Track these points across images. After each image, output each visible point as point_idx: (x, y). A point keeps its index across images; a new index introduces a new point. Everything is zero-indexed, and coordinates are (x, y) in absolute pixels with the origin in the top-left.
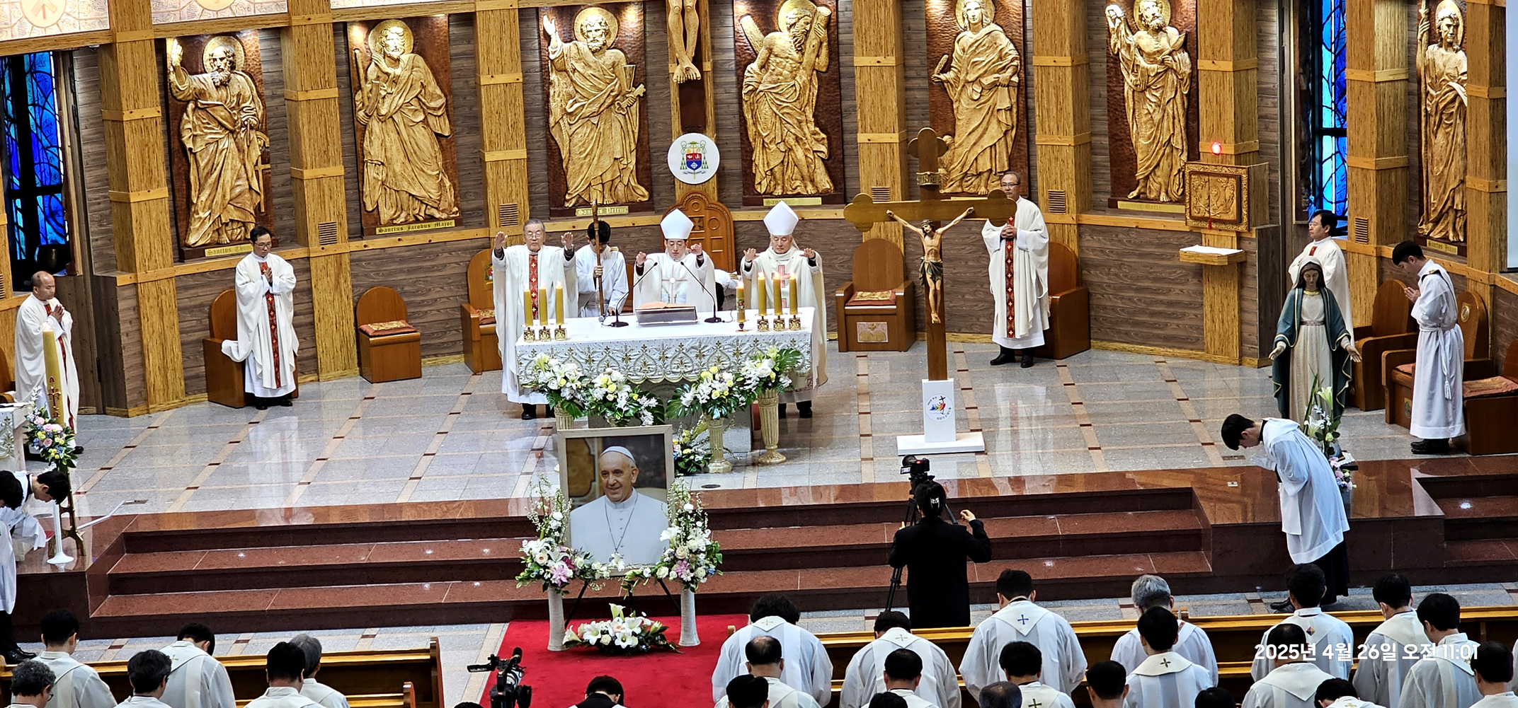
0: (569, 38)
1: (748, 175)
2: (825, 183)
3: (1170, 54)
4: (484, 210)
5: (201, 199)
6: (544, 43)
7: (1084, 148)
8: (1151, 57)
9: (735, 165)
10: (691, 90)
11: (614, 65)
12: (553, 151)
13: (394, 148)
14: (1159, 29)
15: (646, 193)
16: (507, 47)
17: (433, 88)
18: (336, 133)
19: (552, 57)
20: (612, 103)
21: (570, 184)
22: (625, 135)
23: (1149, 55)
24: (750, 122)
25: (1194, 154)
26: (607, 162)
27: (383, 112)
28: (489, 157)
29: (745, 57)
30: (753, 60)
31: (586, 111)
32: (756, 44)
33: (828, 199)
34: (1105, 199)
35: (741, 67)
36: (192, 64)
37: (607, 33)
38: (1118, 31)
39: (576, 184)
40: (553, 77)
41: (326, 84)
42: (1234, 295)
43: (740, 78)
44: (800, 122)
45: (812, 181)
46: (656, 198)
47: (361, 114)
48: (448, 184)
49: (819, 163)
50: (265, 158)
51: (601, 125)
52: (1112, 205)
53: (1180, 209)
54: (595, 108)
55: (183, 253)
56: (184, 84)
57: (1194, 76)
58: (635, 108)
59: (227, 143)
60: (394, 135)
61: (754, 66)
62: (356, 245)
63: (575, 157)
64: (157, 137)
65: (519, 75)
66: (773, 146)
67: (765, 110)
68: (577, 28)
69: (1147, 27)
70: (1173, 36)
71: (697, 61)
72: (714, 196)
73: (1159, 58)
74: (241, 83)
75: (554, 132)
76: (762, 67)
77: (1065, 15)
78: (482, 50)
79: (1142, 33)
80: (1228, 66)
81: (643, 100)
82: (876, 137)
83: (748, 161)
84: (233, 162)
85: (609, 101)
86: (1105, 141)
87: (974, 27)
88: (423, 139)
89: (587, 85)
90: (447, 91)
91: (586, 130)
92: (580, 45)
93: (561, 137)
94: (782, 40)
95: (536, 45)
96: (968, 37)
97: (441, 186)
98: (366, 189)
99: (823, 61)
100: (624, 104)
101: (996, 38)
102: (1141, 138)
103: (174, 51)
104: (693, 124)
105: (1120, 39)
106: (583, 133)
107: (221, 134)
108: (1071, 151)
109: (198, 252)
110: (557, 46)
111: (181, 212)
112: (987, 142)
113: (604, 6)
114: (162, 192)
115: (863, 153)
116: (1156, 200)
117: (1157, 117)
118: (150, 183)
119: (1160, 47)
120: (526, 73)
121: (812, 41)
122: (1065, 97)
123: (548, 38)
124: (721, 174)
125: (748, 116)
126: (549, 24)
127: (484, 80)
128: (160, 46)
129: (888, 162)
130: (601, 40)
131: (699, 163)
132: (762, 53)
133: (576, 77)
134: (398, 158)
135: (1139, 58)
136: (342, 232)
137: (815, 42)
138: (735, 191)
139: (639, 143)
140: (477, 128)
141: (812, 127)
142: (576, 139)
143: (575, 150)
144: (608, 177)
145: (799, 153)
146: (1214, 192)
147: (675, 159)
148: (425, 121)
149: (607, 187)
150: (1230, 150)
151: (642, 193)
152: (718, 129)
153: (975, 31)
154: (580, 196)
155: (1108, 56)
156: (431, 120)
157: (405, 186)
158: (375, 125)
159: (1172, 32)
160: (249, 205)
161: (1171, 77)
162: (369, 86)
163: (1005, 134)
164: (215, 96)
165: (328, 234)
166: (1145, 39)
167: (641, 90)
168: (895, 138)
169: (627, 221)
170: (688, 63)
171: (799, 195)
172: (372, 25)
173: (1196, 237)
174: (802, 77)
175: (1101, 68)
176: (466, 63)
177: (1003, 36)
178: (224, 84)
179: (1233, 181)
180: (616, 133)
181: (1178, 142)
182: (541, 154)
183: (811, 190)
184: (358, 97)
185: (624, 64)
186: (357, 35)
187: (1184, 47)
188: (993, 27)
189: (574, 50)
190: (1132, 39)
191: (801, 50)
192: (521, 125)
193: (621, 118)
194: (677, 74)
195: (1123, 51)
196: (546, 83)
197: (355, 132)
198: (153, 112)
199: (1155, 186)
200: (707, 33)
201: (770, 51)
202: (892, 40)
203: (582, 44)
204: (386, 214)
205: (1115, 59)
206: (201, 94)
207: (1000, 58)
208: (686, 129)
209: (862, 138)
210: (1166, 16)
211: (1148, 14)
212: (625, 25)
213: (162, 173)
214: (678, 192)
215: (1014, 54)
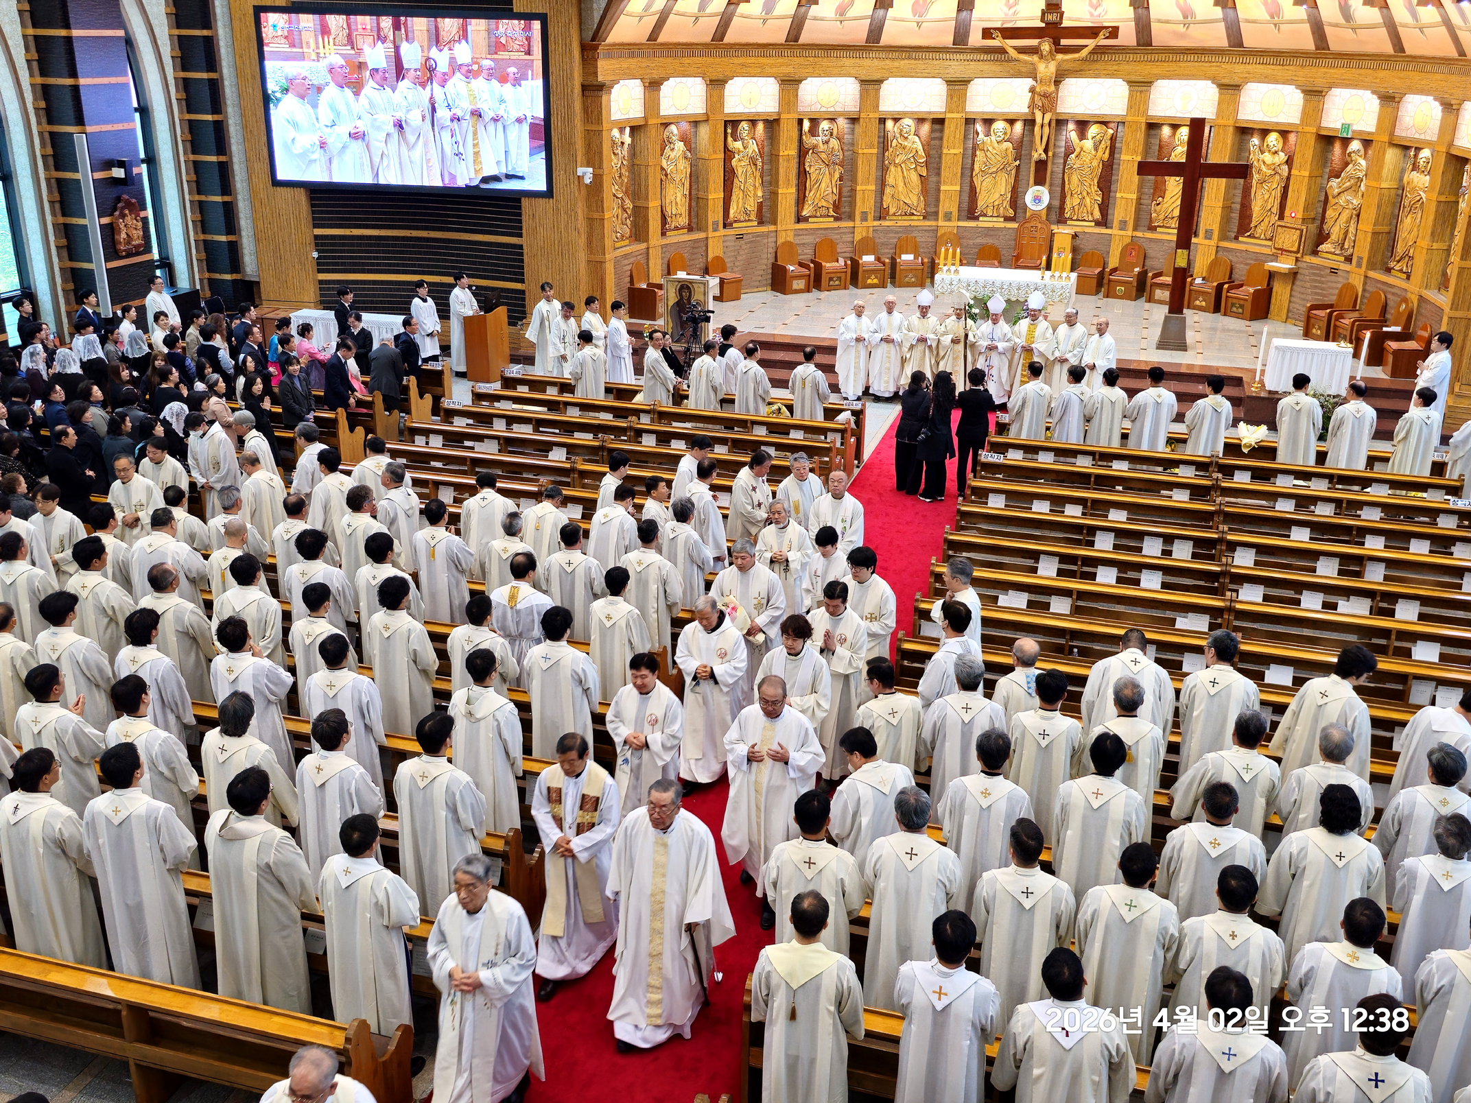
0: (988, 134)
1: (1062, 208)
2: (1097, 215)
3: (1279, 166)
4: (936, 214)
5: (810, 195)
6: (976, 136)
7: (1227, 209)
8: (1268, 166)
9: (1057, 203)
10: (1041, 165)
11: (1006, 150)
12: (973, 188)
13: (900, 180)
14: (1276, 152)
15: (1013, 212)
16: (957, 137)
17: (921, 152)
18: (874, 170)
19: (978, 143)
20: (1003, 168)
21: (978, 204)
22: (1007, 184)
24: (1067, 183)
25: (1281, 217)
26: (997, 196)
27: (897, 162)
28: (942, 188)
29: (1069, 151)
30: (1073, 153)
31: (991, 171)
32: (1075, 145)
33: (1098, 224)
34: (1233, 235)
35: (1067, 156)
36: (813, 132)
37: (1005, 134)
38: (1254, 152)
39: (981, 205)
40: (978, 153)
41: (871, 147)
42: (1289, 288)
43: (1066, 161)
44: (1090, 185)
45: (1092, 214)
46: (1018, 215)
47: (887, 162)
48: (922, 199)
49: (1096, 205)
50: (841, 179)
51: (997, 178)
52: (1236, 238)
53: (1269, 243)
54: (995, 170)
55: (799, 219)
56: (809, 141)
57: (1288, 178)
58: (1013, 172)
59: (825, 170)
60: (900, 174)
61: (1073, 156)
62: (876, 223)
63: (982, 192)
64: (794, 165)
65: (962, 151)
66: (1075, 195)
67: (1075, 179)
68: (992, 130)
69: (1269, 151)
70: (1282, 157)
71: (1046, 151)
72: (1044, 217)
73: (1273, 167)
74: (834, 143)
75: (974, 179)
76: (1077, 157)
77: (1229, 142)
78: (945, 138)
79: (1266, 154)
80: (1307, 174)
81: (1018, 167)
82: (1125, 195)
83: (1063, 203)
84: (826, 179)
86: (1238, 206)
87: (1183, 145)
88: (914, 177)
89: (993, 158)
90: (928, 155)
91: (989, 179)
93: (977, 182)
94: (1088, 144)
95: (972, 137)
96: (1179, 149)
97: (919, 199)
98: (885, 198)
99: (1106, 156)
100: (1009, 169)
102: (1256, 208)
103: (806, 125)
104: (1040, 181)
105: (1255, 156)
106: (988, 181)
107: (823, 166)
108: (1220, 210)
109: (806, 219)
111: (801, 200)
112: (1179, 202)
113: (1007, 121)
114: (793, 190)
115: (1118, 202)
116: (1258, 238)
117: (1266, 197)
118: (788, 185)
119: (1274, 161)
120: (965, 149)
121: (1103, 145)
123: (978, 134)
124: (1049, 207)
125: (1066, 179)
126: (979, 127)
127: (945, 151)
128: (800, 122)
129: (1129, 208)
130: (1002, 137)
131: (1040, 201)
132: (1078, 150)
133: (988, 154)
134: (901, 184)
135: (1263, 166)
136: (870, 217)
138: (1054, 217)
139: (1013, 188)
140: (939, 174)
141: (1096, 188)
142: (984, 183)
143: (983, 189)
144: (996, 203)
145: (1088, 200)
146: (1288, 236)
147: (1028, 199)
148: (915, 169)
149: (995, 208)
150: (1300, 216)
151: (1011, 213)
152: (1051, 185)
154: (982, 211)
156: (918, 168)
157: (902, 198)
158: (892, 168)
159: (1282, 155)
160: (832, 198)
161: (1277, 177)
162: (892, 149)
164: (822, 147)
165: (864, 219)
166: (1267, 157)
167: (1017, 163)
168: (1134, 196)
169: (1002, 225)
170: (1041, 151)
171: (1084, 221)
172: (896, 120)
173: (1275, 258)
174: (1095, 163)
176: (937, 142)
178: (827, 142)
179: (1298, 231)
180: (1003, 183)
181: (1275, 210)
182: (967, 189)
183: (1090, 218)
184: (886, 154)
185: (1011, 149)
186: (889, 124)
187: (1287, 162)
189: (989, 141)
190: (1261, 157)
191: (1096, 149)
192: (959, 175)
193: (1006, 175)
194: (1035, 156)
195: (1255, 162)
196: (974, 155)
197: (883, 169)
198: (793, 152)
199: (1259, 230)
200: (1052, 137)
201: (1082, 149)
202: (1141, 148)
203: (993, 138)
204: (892, 211)
206: (815, 147)
208: (1036, 184)
209: (1118, 195)
210: (1280, 146)
211: (1271, 144)
212: (1014, 130)
213: (794, 181)
214: (1028, 214)
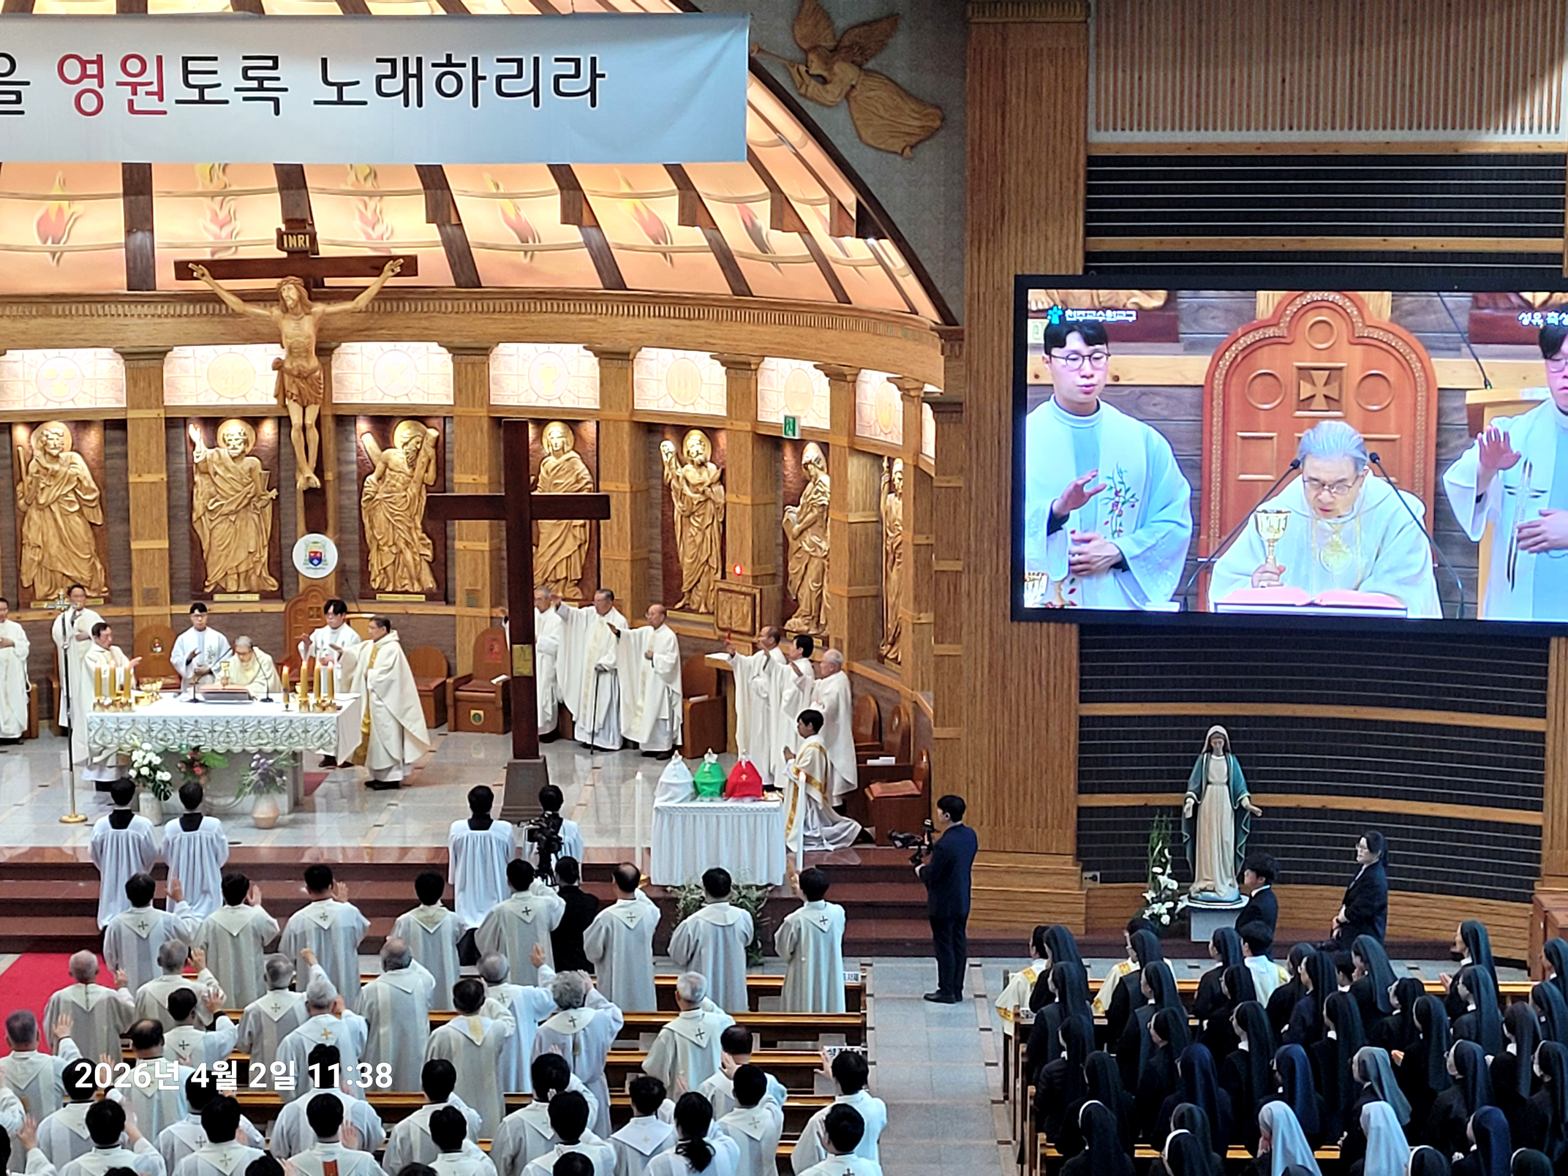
0: (212, 444)
2: (429, 583)
3: (709, 486)
4: (129, 591)
6: (190, 448)
7: (640, 563)
9: (353, 562)
11: (251, 470)
12: (195, 542)
13: (51, 533)
14: (702, 464)
15: (276, 583)
16: (154, 451)
17: (89, 482)
19: (196, 460)
20: (248, 504)
21: (209, 571)
22: (259, 532)
23: (694, 486)
24: (367, 525)
26: (242, 555)
27: (42, 501)
28: (134, 546)
30: (371, 473)
31: (225, 510)
32: (374, 459)
37: (246, 442)
38: (670, 464)
39: (214, 574)
40: (197, 478)
43: (361, 488)
44: (410, 528)
45: (419, 580)
46: (285, 588)
47: (22, 502)
48: (99, 566)
49: (425, 565)
51: (238, 523)
54: (233, 507)
57: (725, 508)
58: (269, 509)
60: (51, 522)
61: (372, 478)
63: (214, 549)
65: (164, 476)
66: (386, 548)
67: (381, 516)
68: (220, 437)
69: (693, 462)
70: (712, 471)
71: (319, 471)
73: (701, 489)
75: (196, 526)
76: (379, 479)
77: (626, 448)
78: (131, 452)
79: (689, 466)
80: (748, 500)
81: (275, 502)
82: (470, 545)
83: (365, 561)
85: (246, 502)
86: (659, 557)
87: (557, 454)
88: (78, 525)
89: (226, 487)
90: (102, 486)
91: (225, 525)
92: (222, 451)
93: (203, 531)
94: (397, 456)
95: (183, 450)
96: (551, 461)
97: (93, 566)
98: (24, 568)
99: (431, 475)
100: (259, 505)
101: (574, 463)
102: (686, 557)
104: (316, 526)
105: (673, 471)
106: (222, 529)
108: (628, 565)
110: (202, 452)
112: (564, 553)
113: (246, 419)
115: (461, 558)
116: (695, 611)
117: (699, 539)
119: (701, 479)
120: (172, 473)
121: (423, 458)
122: (624, 518)
123: (194, 445)
124: (341, 571)
125: (366, 521)
126: (195, 432)
127: (133, 478)
129: (480, 568)
130: (241, 448)
131: (320, 560)
132: (380, 466)
133: (217, 479)
134: (54, 543)
135: (686, 487)
137: (425, 460)
138: (352, 586)
139: (271, 539)
140: (126, 520)
141: (419, 532)
142: (216, 533)
143: (215, 543)
144: (242, 568)
145: (408, 555)
146: (734, 608)
147: (299, 556)
148: (80, 511)
149: (242, 577)
150: (748, 572)
151: (272, 584)
152: (337, 531)
153: (558, 457)
154: (217, 584)
155: (663, 485)
156: (86, 510)
157: (60, 567)
158: (34, 514)
159: (711, 466)
161: (710, 506)
162: (29, 478)
163: (580, 546)
166: (691, 472)
167: (274, 493)
168: (485, 546)
169: (258, 608)
170: (309, 472)
171: (406, 592)
172: (32, 426)
174: (413, 490)
175: (657, 494)
176: (117, 463)
177: (580, 462)
179: (749, 598)
180: (251, 530)
181: (714, 561)
182: (184, 544)
183: (417, 588)
184: (19, 488)
185: (260, 470)
186: (21, 433)
187: (719, 480)
188: (573, 454)
189: (216, 456)
190: (680, 472)
191: (412, 465)
192: (165, 520)
193: (256, 517)
194: (301, 483)
195: (673, 482)
196: (192, 483)
197: (15, 518)
199: (696, 598)
201: (386, 465)
202: (486, 461)
203: (224, 451)
204: (41, 591)
205: (667, 488)
207: (577, 481)
208: (311, 530)
209: (458, 545)
210: (707, 453)
211: (693, 451)
212: (261, 436)
214: (302, 586)
215: (589, 478)
